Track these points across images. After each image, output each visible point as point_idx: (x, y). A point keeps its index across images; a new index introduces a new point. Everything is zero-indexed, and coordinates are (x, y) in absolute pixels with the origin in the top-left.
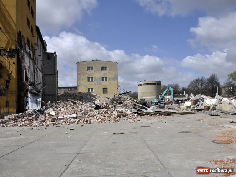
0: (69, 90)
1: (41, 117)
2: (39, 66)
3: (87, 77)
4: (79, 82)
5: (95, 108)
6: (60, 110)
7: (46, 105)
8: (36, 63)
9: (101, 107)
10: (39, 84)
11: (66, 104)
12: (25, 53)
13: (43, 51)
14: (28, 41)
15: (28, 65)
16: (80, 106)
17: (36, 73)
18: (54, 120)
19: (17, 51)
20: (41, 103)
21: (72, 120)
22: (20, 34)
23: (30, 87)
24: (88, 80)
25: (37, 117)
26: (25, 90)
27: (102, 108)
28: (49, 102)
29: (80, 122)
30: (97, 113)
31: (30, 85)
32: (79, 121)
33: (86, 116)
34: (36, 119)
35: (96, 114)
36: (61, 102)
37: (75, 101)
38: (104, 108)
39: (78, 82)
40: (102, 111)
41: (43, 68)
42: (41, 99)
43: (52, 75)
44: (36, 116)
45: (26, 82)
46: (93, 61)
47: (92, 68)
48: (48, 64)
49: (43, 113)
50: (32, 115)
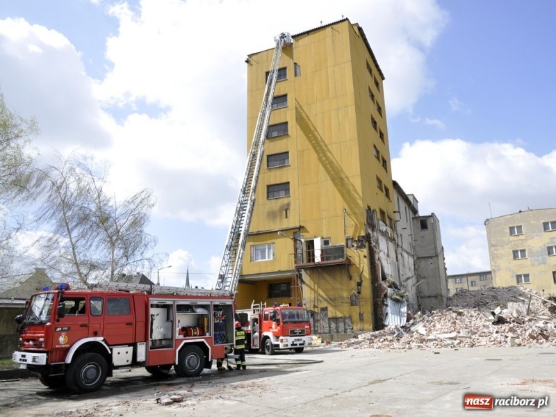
0: (481, 279)
1: (406, 337)
2: (406, 246)
3: (511, 250)
4: (495, 263)
5: (493, 323)
6: (434, 326)
7: (415, 318)
8: (400, 244)
9: (508, 320)
10: (408, 279)
11: (446, 315)
12: (379, 235)
13: (412, 215)
14: (382, 213)
15: (386, 252)
16: (467, 319)
17: (400, 262)
18: (422, 341)
19: (368, 238)
20: (406, 315)
21: (449, 342)
22: (370, 209)
23: (389, 290)
24: (515, 257)
25: (399, 337)
26: (382, 296)
27: (507, 322)
28: (419, 313)
29: (461, 345)
30: (495, 332)
31: (390, 287)
32: (459, 343)
33: (474, 337)
34: (398, 340)
35: (492, 333)
36: (437, 313)
37: (460, 311)
38: (514, 321)
39: (493, 263)
40: (505, 327)
41: (414, 247)
42: (406, 308)
43: (431, 257)
44: (398, 335)
45: (382, 282)
46: (520, 212)
47: (519, 228)
48: (423, 237)
49: (410, 330)
50: (394, 333)
